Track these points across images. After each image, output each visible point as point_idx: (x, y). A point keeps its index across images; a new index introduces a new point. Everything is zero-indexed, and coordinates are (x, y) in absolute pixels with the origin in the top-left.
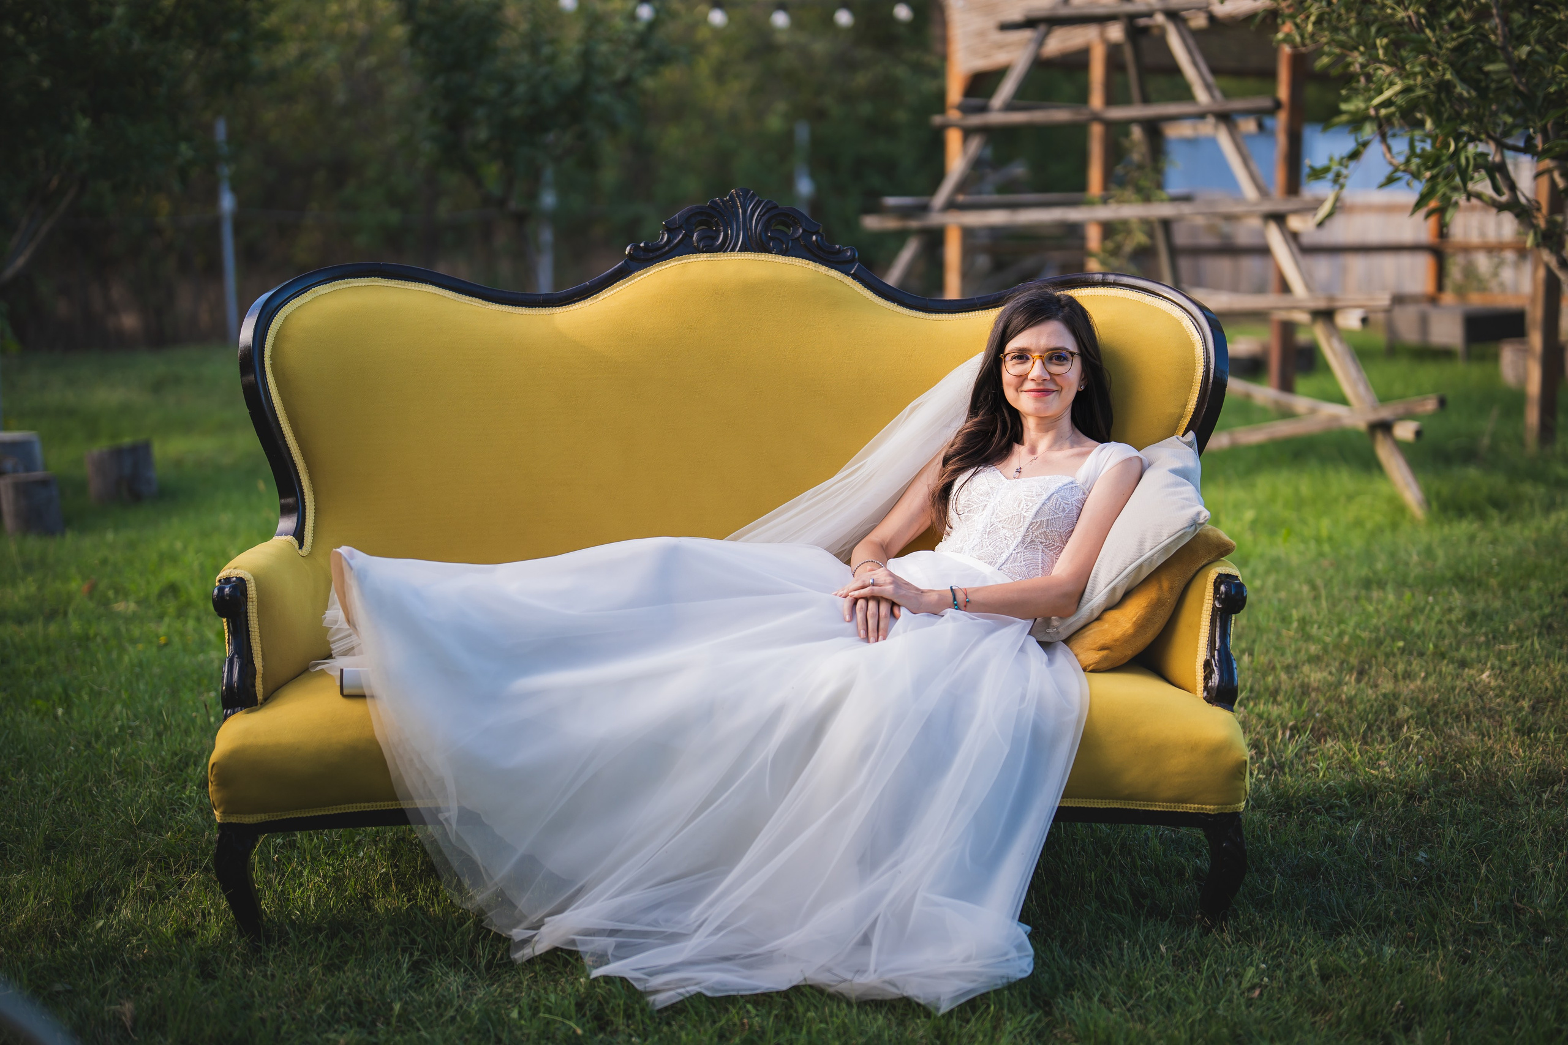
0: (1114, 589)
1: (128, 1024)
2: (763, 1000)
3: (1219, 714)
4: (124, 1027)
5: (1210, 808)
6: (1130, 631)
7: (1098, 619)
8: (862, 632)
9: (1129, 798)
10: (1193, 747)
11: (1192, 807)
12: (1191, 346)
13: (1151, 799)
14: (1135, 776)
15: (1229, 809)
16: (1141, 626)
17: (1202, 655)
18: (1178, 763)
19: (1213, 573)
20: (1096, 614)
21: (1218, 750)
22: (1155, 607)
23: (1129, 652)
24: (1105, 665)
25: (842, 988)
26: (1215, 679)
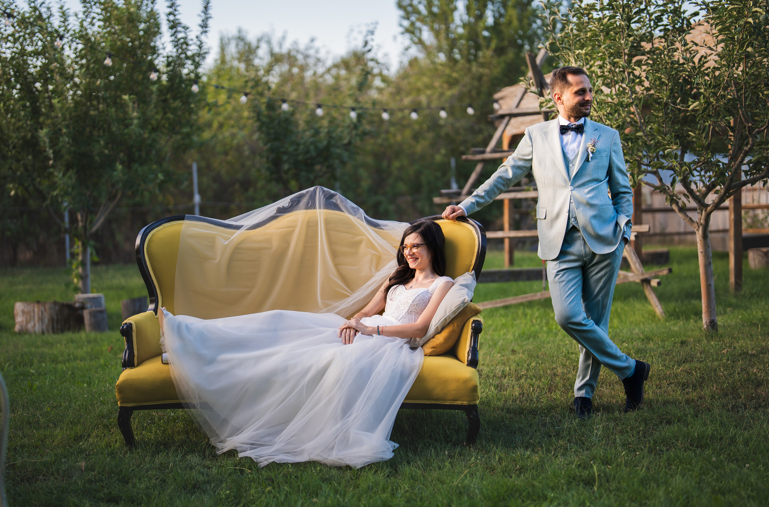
0: (437, 328)
1: (83, 469)
2: (297, 465)
3: (471, 369)
4: (82, 470)
5: (465, 403)
6: (443, 341)
7: (433, 337)
8: (344, 341)
9: (437, 399)
10: (458, 380)
11: (459, 403)
12: (474, 239)
13: (445, 400)
14: (438, 391)
15: (472, 403)
16: (447, 340)
17: (467, 349)
18: (452, 387)
19: (471, 320)
20: (432, 336)
21: (466, 381)
22: (451, 333)
23: (443, 349)
24: (434, 354)
25: (325, 461)
26: (470, 357)
